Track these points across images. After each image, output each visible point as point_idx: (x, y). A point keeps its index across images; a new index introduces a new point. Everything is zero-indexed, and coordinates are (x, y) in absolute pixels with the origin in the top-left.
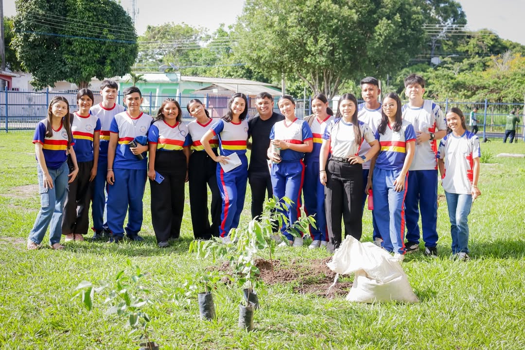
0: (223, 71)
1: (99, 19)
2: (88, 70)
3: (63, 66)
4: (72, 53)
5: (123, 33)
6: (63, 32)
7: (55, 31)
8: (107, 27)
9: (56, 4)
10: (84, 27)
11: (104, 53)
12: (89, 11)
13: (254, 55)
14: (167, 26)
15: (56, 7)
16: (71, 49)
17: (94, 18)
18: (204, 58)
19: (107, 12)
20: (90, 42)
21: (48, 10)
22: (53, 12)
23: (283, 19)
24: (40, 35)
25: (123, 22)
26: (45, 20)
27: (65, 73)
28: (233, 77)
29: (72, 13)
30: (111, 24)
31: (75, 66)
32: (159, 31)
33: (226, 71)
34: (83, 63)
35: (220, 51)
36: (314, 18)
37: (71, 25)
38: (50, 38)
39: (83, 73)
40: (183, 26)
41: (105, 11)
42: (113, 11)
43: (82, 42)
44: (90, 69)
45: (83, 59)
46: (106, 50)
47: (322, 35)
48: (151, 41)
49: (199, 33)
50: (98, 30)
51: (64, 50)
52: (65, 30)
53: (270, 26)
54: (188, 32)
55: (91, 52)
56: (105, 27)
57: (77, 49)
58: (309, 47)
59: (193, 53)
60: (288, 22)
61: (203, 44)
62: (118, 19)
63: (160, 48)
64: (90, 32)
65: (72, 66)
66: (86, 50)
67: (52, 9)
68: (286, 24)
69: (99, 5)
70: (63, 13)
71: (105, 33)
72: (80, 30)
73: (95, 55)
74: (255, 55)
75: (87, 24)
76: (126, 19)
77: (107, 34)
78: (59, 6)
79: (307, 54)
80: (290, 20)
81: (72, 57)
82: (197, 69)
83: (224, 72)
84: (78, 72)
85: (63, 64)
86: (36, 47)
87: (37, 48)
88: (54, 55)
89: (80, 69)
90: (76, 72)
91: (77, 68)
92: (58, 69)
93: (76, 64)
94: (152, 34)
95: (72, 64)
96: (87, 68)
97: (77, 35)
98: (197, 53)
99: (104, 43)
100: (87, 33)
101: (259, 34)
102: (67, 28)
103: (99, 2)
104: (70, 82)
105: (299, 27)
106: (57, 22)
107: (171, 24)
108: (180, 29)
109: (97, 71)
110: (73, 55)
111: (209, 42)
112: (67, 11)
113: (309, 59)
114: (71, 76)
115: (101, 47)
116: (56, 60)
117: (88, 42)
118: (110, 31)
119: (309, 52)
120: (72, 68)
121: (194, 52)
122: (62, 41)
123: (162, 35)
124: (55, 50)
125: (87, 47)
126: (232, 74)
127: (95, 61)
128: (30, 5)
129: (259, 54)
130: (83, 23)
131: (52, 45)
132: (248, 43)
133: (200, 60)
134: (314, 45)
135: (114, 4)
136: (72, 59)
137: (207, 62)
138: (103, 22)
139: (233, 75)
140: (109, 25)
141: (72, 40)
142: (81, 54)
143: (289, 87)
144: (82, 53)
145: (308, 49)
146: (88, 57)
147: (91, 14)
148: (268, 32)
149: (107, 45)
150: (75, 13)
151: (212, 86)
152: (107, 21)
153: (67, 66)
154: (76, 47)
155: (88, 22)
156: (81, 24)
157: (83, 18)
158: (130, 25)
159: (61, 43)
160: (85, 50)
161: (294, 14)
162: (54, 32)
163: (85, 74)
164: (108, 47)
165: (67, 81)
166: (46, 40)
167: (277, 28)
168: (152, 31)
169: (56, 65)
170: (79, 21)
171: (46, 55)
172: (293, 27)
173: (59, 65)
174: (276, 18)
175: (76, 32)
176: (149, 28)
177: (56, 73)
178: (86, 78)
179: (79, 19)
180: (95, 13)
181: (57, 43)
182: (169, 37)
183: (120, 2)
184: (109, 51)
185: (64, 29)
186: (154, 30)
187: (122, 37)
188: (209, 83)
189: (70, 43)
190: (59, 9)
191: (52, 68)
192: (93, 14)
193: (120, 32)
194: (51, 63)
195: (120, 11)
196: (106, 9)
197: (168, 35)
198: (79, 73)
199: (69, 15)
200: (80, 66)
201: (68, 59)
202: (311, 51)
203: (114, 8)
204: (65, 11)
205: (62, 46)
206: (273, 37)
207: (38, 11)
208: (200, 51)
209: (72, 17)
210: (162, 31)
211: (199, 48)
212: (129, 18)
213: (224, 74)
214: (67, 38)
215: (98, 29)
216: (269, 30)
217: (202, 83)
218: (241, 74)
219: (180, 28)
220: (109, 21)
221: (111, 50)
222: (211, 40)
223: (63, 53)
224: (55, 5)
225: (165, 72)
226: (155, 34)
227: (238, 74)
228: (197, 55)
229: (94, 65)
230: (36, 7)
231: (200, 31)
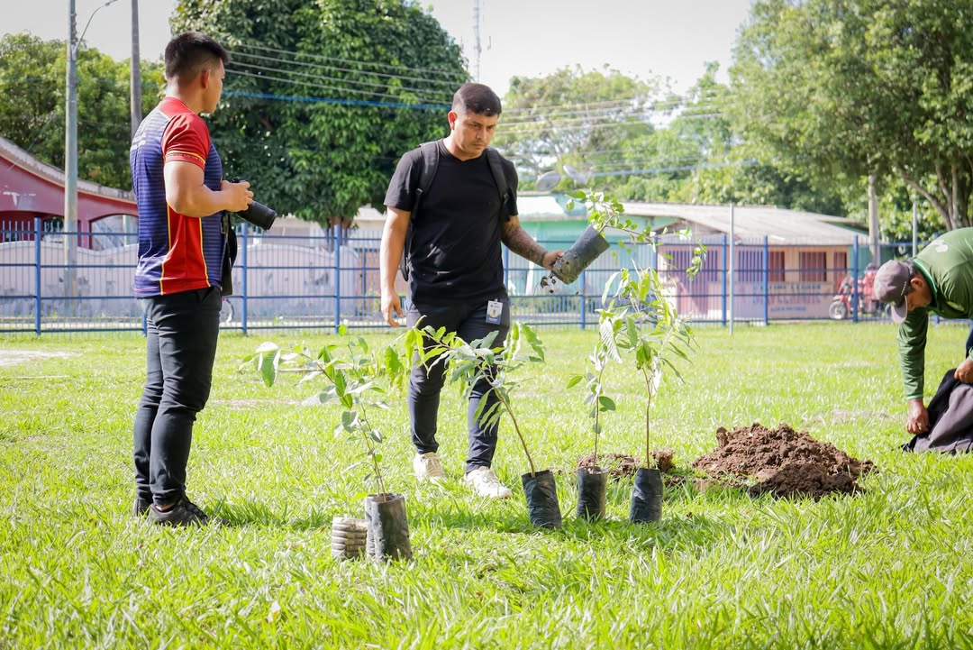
0: (713, 187)
1: (377, 55)
2: (350, 185)
3: (286, 178)
4: (310, 143)
5: (442, 87)
6: (289, 91)
7: (265, 86)
8: (397, 74)
9: (269, 20)
10: (339, 74)
11: (390, 141)
12: (353, 35)
13: (781, 129)
14: (562, 75)
15: (269, 27)
16: (306, 134)
17: (364, 54)
18: (661, 157)
19: (398, 35)
20: (356, 113)
21: (250, 36)
22: (262, 40)
23: (854, 29)
24: (231, 99)
25: (439, 60)
26: (244, 60)
27: (292, 197)
28: (740, 203)
29: (309, 41)
30: (408, 66)
31: (317, 177)
32: (542, 90)
33: (721, 188)
34: (337, 169)
35: (705, 138)
36: (938, 22)
37: (309, 70)
38: (255, 107)
39: (338, 195)
40: (606, 74)
41: (394, 33)
42: (412, 32)
43: (337, 116)
44: (354, 184)
45: (338, 158)
46: (395, 133)
47: (962, 67)
48: (521, 117)
49: (650, 93)
50: (377, 84)
51: (289, 137)
52: (292, 86)
53: (821, 48)
54: (619, 91)
55: (358, 139)
56: (393, 72)
57: (322, 134)
58: (926, 100)
59: (633, 146)
60: (866, 36)
61: (660, 121)
62: (428, 52)
63: (545, 136)
64: (354, 87)
65: (309, 177)
66: (345, 133)
67: (260, 32)
68: (864, 42)
69: (377, 19)
70: (286, 43)
71: (392, 90)
72: (330, 84)
73: (367, 147)
74: (781, 126)
75: (349, 67)
76: (447, 53)
77: (398, 93)
78: (277, 26)
79: (922, 118)
80: (872, 32)
81: (309, 153)
82: (643, 187)
83: (716, 191)
84: (323, 192)
85: (287, 174)
86: (220, 133)
87: (224, 134)
88: (265, 152)
89: (330, 184)
90: (319, 193)
91: (323, 183)
92: (275, 187)
93: (320, 173)
94: (522, 98)
95: (310, 173)
96: (347, 182)
97: (322, 97)
98: (644, 143)
99: (392, 116)
100: (349, 91)
101: (794, 71)
102: (297, 78)
103: (379, 11)
104: (305, 218)
105: (898, 49)
106: (273, 65)
107: (573, 68)
108: (597, 84)
109: (374, 188)
110: (313, 149)
111: (677, 113)
112: (298, 38)
113: (929, 131)
114: (306, 204)
115: (382, 125)
116: (270, 163)
117: (350, 114)
118: (406, 83)
119: (930, 114)
120: (310, 181)
121: (636, 142)
122: (285, 114)
123: (550, 102)
124: (266, 139)
125: (347, 127)
126: (737, 195)
127: (367, 164)
128: (206, 25)
129: (792, 125)
130: (336, 64)
131: (260, 126)
132: (762, 95)
133: (653, 162)
134: (940, 94)
135: (415, 15)
136: (310, 160)
137: (672, 169)
138: (388, 61)
139: (741, 198)
140: (405, 68)
141: (311, 111)
142: (332, 146)
143: (892, 225)
144: (336, 143)
145: (925, 105)
146: (351, 153)
147: (357, 43)
148: (816, 64)
149: (398, 119)
150: (318, 41)
151: (677, 224)
152: (400, 59)
153: (298, 177)
154: (320, 127)
155: (350, 62)
156: (333, 69)
157: (338, 52)
158: (456, 66)
159: (283, 120)
160: (341, 134)
161: (884, 15)
162: (265, 91)
163: (343, 198)
164: (402, 125)
165: (297, 216)
166: (246, 112)
167: (838, 53)
168: (524, 90)
169: (270, 176)
170: (328, 62)
171: (243, 150)
172: (882, 48)
173: (278, 175)
174: (837, 28)
175: (321, 89)
176: (516, 83)
177: (270, 198)
178: (346, 207)
179: (328, 55)
180: (368, 39)
181: (272, 118)
182: (568, 105)
183: (431, 9)
184: (403, 137)
185: (290, 81)
186: (529, 88)
187: (437, 97)
188: (672, 217)
189: (303, 118)
190: (277, 31)
191: (260, 185)
192: (364, 42)
193: (432, 86)
194: (258, 173)
195: (431, 32)
196: (397, 28)
197: (567, 99)
198: (327, 194)
199: (302, 48)
200: (331, 176)
201: (299, 158)
202: (933, 110)
203: (416, 24)
204: (293, 37)
205: (284, 126)
206: (827, 76)
207: (225, 39)
208: (650, 138)
209: (309, 52)
210: (549, 90)
211: (649, 130)
212: (456, 50)
213: (715, 197)
214: (298, 106)
215: (377, 80)
216: (818, 61)
217: (652, 218)
218: (761, 195)
219: (597, 80)
220: (404, 58)
221: (409, 132)
222: (682, 109)
223: (289, 144)
224: (267, 24)
225: (555, 193)
226: (532, 98)
227: (754, 195)
228: (642, 152)
229: (364, 173)
230: (220, 30)
231: (653, 85)
